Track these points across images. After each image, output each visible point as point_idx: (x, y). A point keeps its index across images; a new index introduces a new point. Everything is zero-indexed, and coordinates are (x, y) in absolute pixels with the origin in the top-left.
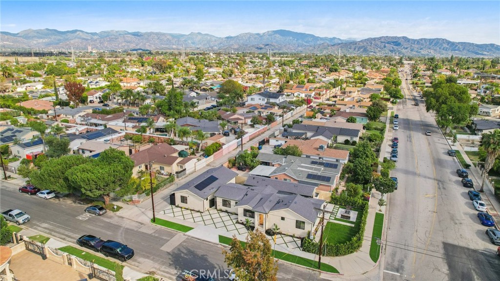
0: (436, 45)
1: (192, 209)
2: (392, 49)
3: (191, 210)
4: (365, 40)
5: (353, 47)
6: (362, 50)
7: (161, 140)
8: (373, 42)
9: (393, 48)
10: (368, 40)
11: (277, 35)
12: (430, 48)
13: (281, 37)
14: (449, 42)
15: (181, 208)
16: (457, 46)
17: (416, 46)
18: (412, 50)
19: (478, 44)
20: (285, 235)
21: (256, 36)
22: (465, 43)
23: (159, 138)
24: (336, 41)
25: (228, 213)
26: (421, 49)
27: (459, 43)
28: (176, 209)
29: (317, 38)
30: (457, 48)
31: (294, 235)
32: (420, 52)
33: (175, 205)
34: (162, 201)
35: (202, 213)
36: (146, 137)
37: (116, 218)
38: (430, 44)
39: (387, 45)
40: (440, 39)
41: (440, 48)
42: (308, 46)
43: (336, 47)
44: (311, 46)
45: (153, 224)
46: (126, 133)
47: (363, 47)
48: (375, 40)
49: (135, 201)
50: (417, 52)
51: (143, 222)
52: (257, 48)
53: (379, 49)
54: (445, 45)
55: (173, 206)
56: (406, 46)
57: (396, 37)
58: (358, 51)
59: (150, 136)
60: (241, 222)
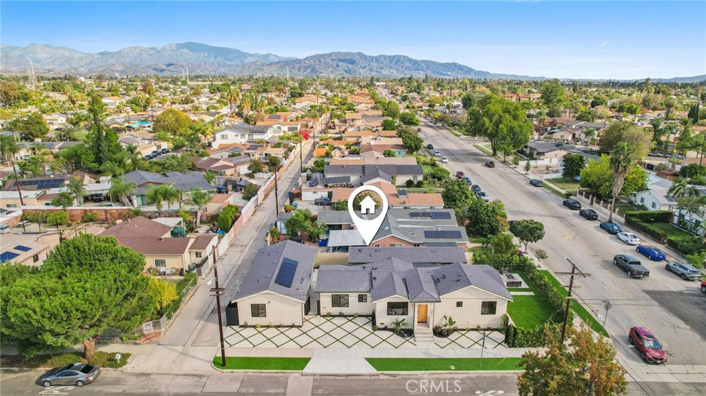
0: (397, 63)
1: (278, 324)
2: (347, 69)
3: (277, 327)
4: (312, 56)
5: (297, 66)
6: (309, 70)
7: (111, 214)
8: (322, 60)
9: (348, 67)
10: (315, 56)
11: (185, 51)
12: (391, 67)
13: (192, 53)
14: (410, 60)
15: (254, 327)
16: (420, 65)
17: (376, 65)
18: (371, 70)
19: (441, 62)
20: (465, 330)
21: (151, 52)
22: (427, 61)
23: (106, 211)
24: (272, 59)
25: (345, 316)
26: (381, 68)
27: (421, 61)
28: (247, 332)
29: (245, 55)
30: (420, 67)
31: (479, 327)
32: (380, 72)
33: (238, 325)
34: (202, 322)
35: (301, 327)
36: (75, 213)
37: (132, 380)
38: (391, 62)
39: (340, 63)
40: (400, 56)
41: (402, 67)
42: (233, 66)
43: (274, 66)
44: (237, 66)
45: (225, 370)
46: (23, 210)
47: (311, 66)
48: (324, 58)
49: (149, 334)
50: (377, 72)
51: (199, 372)
52: (156, 69)
53: (330, 69)
54: (407, 64)
55: (236, 328)
56: (363, 65)
57: (349, 54)
58: (304, 72)
59: (85, 211)
60: (382, 326)
